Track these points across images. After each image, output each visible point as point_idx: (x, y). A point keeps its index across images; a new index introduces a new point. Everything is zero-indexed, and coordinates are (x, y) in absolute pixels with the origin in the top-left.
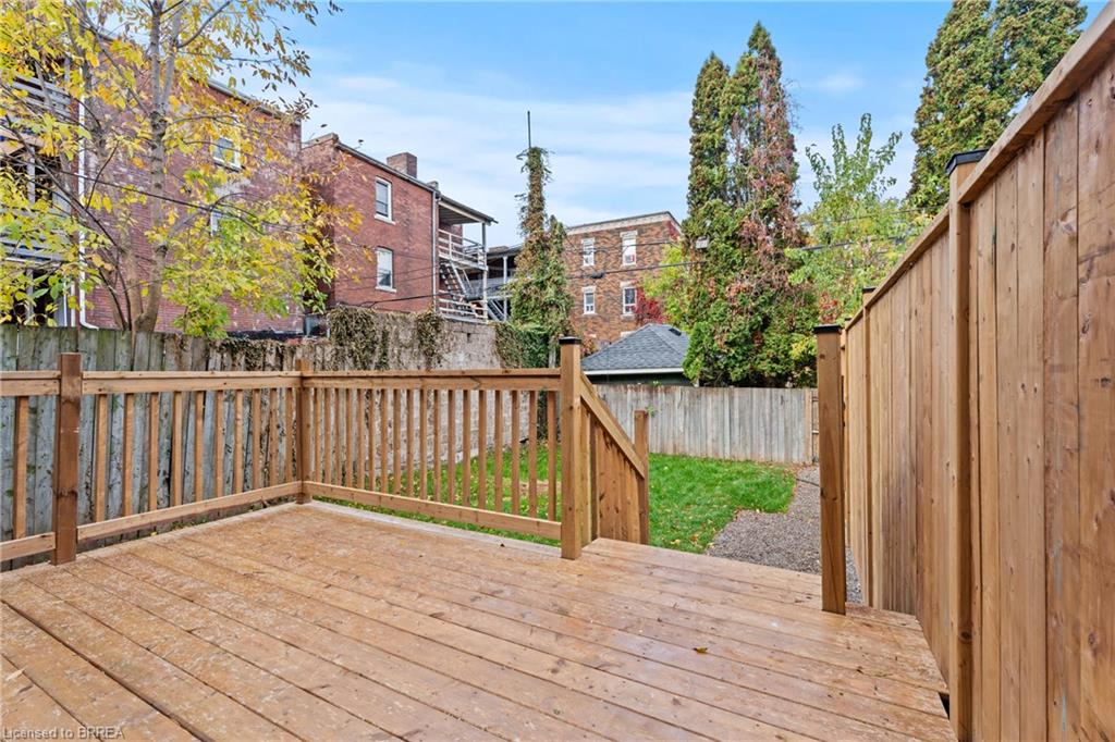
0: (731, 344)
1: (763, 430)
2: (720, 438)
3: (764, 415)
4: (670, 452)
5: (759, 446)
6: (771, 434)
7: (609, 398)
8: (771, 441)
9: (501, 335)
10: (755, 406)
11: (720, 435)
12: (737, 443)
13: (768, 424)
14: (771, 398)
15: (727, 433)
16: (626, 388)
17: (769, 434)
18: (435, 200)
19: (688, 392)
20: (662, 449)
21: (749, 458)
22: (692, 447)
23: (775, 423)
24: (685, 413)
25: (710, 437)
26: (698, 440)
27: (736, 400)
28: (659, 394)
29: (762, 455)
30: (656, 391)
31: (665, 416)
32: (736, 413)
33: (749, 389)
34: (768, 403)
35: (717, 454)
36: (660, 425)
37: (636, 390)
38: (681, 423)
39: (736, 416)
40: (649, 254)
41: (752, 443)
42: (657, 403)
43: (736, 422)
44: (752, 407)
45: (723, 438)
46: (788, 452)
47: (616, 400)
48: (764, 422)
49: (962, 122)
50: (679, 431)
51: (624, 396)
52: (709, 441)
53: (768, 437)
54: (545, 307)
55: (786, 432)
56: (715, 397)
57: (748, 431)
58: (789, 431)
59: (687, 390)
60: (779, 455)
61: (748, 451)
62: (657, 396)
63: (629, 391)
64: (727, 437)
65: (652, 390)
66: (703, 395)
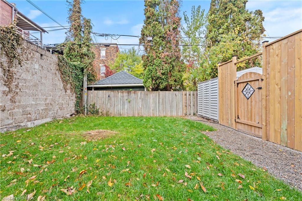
0: (163, 74)
1: (169, 105)
2: (155, 109)
3: (170, 100)
4: (136, 116)
5: (168, 111)
6: (172, 107)
7: (111, 96)
8: (172, 109)
9: (61, 62)
10: (167, 97)
11: (155, 108)
12: (161, 110)
13: (171, 103)
14: (172, 94)
15: (158, 107)
16: (118, 92)
17: (171, 107)
18: (14, 12)
19: (143, 93)
20: (133, 115)
21: (165, 116)
22: (145, 113)
23: (173, 103)
24: (142, 101)
25: (151, 109)
26: (147, 111)
27: (161, 96)
28: (132, 94)
29: (169, 114)
30: (131, 93)
31: (134, 102)
32: (161, 100)
33: (165, 92)
34: (171, 96)
35: (154, 115)
36: (132, 106)
37: (122, 93)
38: (141, 105)
39: (161, 101)
40: (110, 56)
41: (166, 110)
42: (131, 97)
43: (161, 103)
44: (166, 98)
45: (156, 109)
46: (177, 113)
47: (114, 96)
48: (170, 103)
49: (227, 12)
50: (140, 107)
51: (117, 95)
52: (151, 111)
53: (171, 108)
54: (82, 56)
55: (177, 106)
56: (153, 95)
57: (165, 106)
58: (178, 105)
59: (143, 92)
60: (174, 114)
61: (165, 113)
62: (131, 95)
63: (120, 93)
64: (158, 109)
65: (129, 93)
66: (149, 94)
